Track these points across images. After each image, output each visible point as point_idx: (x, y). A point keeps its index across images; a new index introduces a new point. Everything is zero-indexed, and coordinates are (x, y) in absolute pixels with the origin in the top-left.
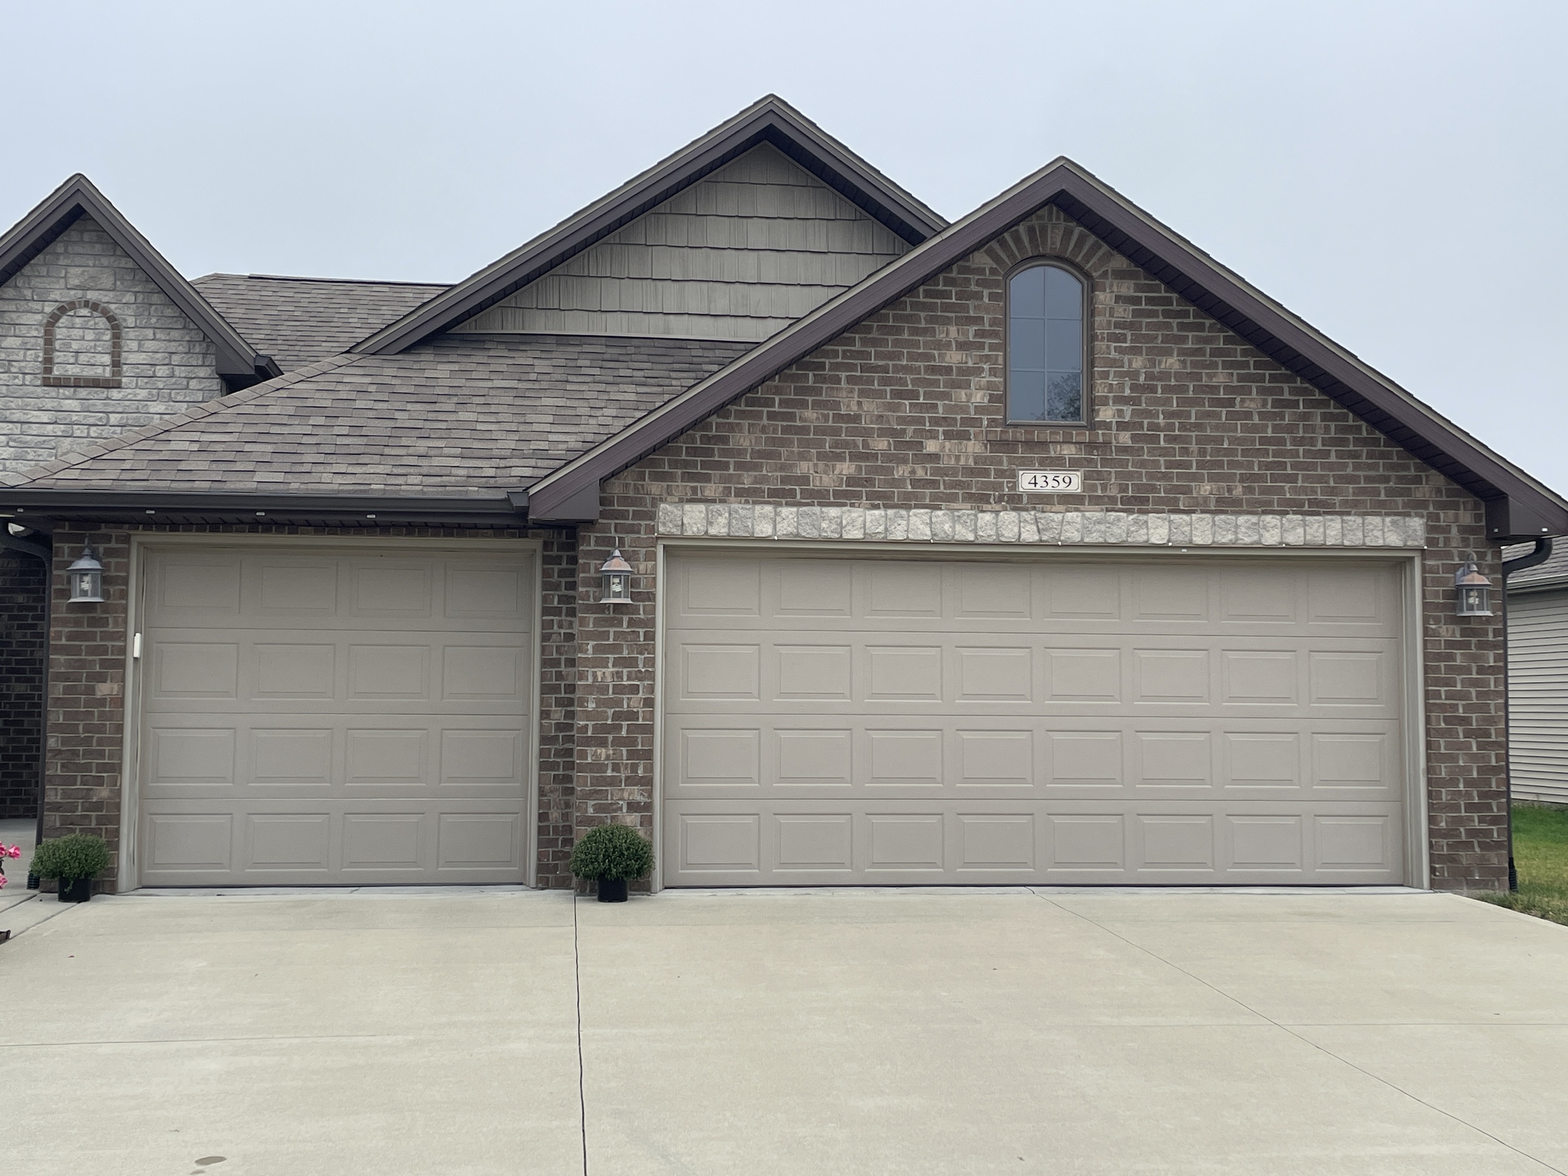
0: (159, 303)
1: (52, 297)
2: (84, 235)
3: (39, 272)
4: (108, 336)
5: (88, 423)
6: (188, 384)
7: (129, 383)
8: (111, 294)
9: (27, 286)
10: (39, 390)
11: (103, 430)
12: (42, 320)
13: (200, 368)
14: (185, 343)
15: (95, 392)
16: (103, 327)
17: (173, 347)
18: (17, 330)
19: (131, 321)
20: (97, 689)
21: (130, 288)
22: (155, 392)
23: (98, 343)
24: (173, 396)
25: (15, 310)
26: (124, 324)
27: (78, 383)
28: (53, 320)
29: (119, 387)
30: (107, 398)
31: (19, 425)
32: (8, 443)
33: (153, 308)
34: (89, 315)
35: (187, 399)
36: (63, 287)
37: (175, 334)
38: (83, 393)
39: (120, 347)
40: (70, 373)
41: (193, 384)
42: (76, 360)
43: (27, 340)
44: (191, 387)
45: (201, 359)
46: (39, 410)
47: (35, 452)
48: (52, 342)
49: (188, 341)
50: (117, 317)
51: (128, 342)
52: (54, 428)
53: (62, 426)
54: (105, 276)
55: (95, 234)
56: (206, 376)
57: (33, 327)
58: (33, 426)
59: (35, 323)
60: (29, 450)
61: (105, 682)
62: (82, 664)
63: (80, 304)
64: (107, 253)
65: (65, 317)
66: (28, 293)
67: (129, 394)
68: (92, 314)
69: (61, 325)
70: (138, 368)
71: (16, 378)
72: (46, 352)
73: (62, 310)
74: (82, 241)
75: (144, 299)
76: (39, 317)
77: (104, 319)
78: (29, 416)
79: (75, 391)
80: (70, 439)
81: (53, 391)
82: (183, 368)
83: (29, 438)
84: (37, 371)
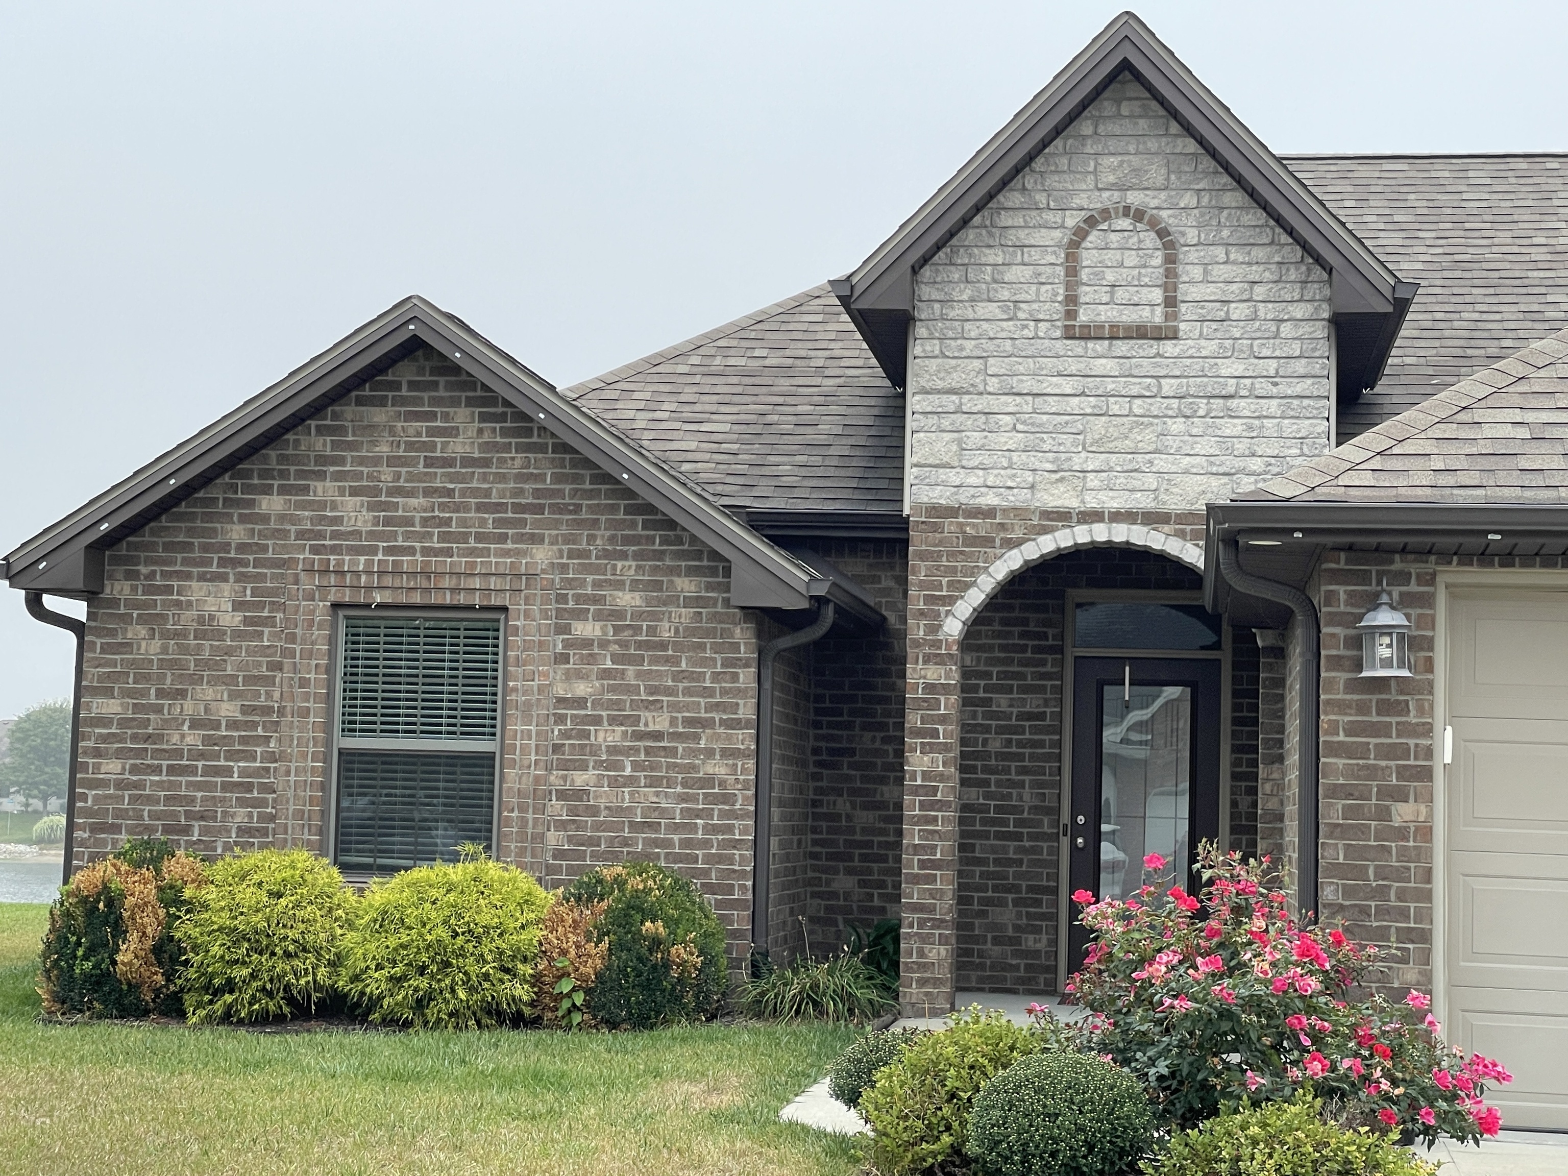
0: (1234, 204)
1: (1077, 202)
2: (1122, 108)
3: (1057, 166)
4: (1158, 259)
5: (1129, 393)
6: (1278, 329)
7: (1191, 331)
8: (1163, 195)
9: (1039, 187)
10: (1058, 343)
11: (1151, 404)
12: (1063, 238)
13: (1295, 304)
14: (1273, 267)
15: (1140, 347)
16: (1151, 246)
17: (1255, 273)
18: (1026, 255)
19: (1192, 236)
20: (1393, 812)
21: (1190, 184)
22: (1228, 343)
23: (1143, 271)
24: (1255, 349)
25: (1023, 224)
26: (1182, 241)
27: (1115, 333)
28: (1080, 235)
29: (1176, 338)
30: (1158, 355)
31: (1030, 398)
32: (1015, 425)
33: (1226, 212)
34: (1131, 228)
35: (1277, 353)
36: (1091, 187)
37: (1259, 253)
38: (1122, 347)
39: (1176, 276)
40: (1103, 318)
41: (1286, 329)
42: (1112, 297)
43: (1041, 269)
44: (1282, 335)
45: (1298, 290)
46: (1060, 375)
47: (1054, 439)
48: (1076, 271)
49: (1278, 263)
50: (1171, 229)
51: (1188, 267)
52: (1080, 402)
53: (1091, 399)
54: (1154, 167)
55: (1139, 103)
56: (1306, 317)
57: (1049, 249)
58: (1050, 399)
59: (1051, 243)
60: (1045, 436)
61: (1406, 801)
62: (1372, 772)
63: (1117, 213)
64: (1156, 132)
65: (1095, 233)
66: (1041, 198)
67: (1191, 347)
68: (1135, 227)
69: (1090, 245)
70: (1203, 308)
71: (1025, 327)
72: (1068, 286)
73: (1092, 222)
74: (1119, 115)
75: (1210, 201)
76: (1057, 234)
77: (1153, 235)
78: (1045, 385)
79: (1110, 345)
80: (1103, 419)
81: (1077, 346)
82: (1270, 305)
83: (1045, 418)
84: (1056, 317)
